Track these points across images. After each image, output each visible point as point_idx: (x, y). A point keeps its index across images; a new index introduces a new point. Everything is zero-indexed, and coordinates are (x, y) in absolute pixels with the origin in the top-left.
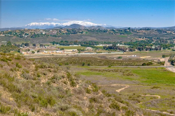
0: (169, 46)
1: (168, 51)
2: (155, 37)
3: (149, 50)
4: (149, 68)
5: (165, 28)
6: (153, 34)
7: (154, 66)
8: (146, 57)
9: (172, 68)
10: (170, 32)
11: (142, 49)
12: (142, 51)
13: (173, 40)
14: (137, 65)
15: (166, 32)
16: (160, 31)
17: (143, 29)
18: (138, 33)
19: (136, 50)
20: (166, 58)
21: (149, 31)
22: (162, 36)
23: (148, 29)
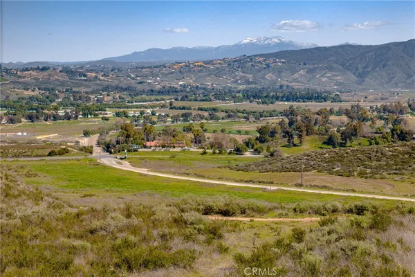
0: (95, 108)
1: (93, 122)
2: (61, 89)
3: (52, 118)
4: (63, 160)
5: (82, 65)
6: (57, 80)
7: (73, 155)
8: (47, 135)
9: (110, 158)
10: (94, 75)
11: (37, 118)
12: (36, 123)
13: (101, 94)
14: (37, 156)
15: (85, 76)
16: (72, 72)
17: (33, 69)
18: (20, 77)
19: (23, 120)
20: (92, 136)
21: (45, 73)
22: (76, 83)
23: (44, 68)
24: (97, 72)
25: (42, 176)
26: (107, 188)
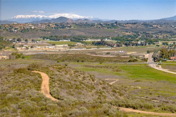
0: (154, 41)
1: (153, 47)
2: (141, 32)
3: (135, 45)
4: (134, 64)
5: (152, 22)
6: (140, 28)
7: (139, 62)
8: (132, 52)
9: (154, 64)
10: (156, 26)
11: (129, 45)
12: (128, 47)
13: (158, 34)
14: (124, 62)
15: (152, 26)
16: (146, 25)
17: (130, 23)
18: (125, 27)
19: (123, 45)
21: (135, 25)
22: (148, 29)
23: (135, 23)
24: (157, 25)
25: (123, 71)
26: (147, 78)
